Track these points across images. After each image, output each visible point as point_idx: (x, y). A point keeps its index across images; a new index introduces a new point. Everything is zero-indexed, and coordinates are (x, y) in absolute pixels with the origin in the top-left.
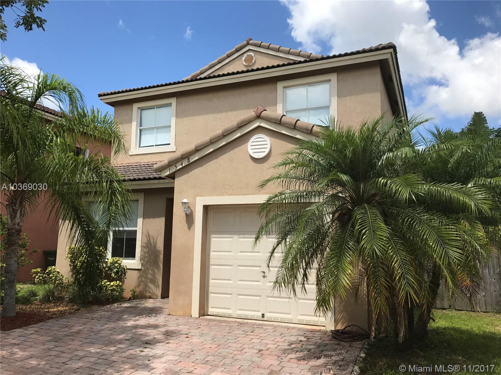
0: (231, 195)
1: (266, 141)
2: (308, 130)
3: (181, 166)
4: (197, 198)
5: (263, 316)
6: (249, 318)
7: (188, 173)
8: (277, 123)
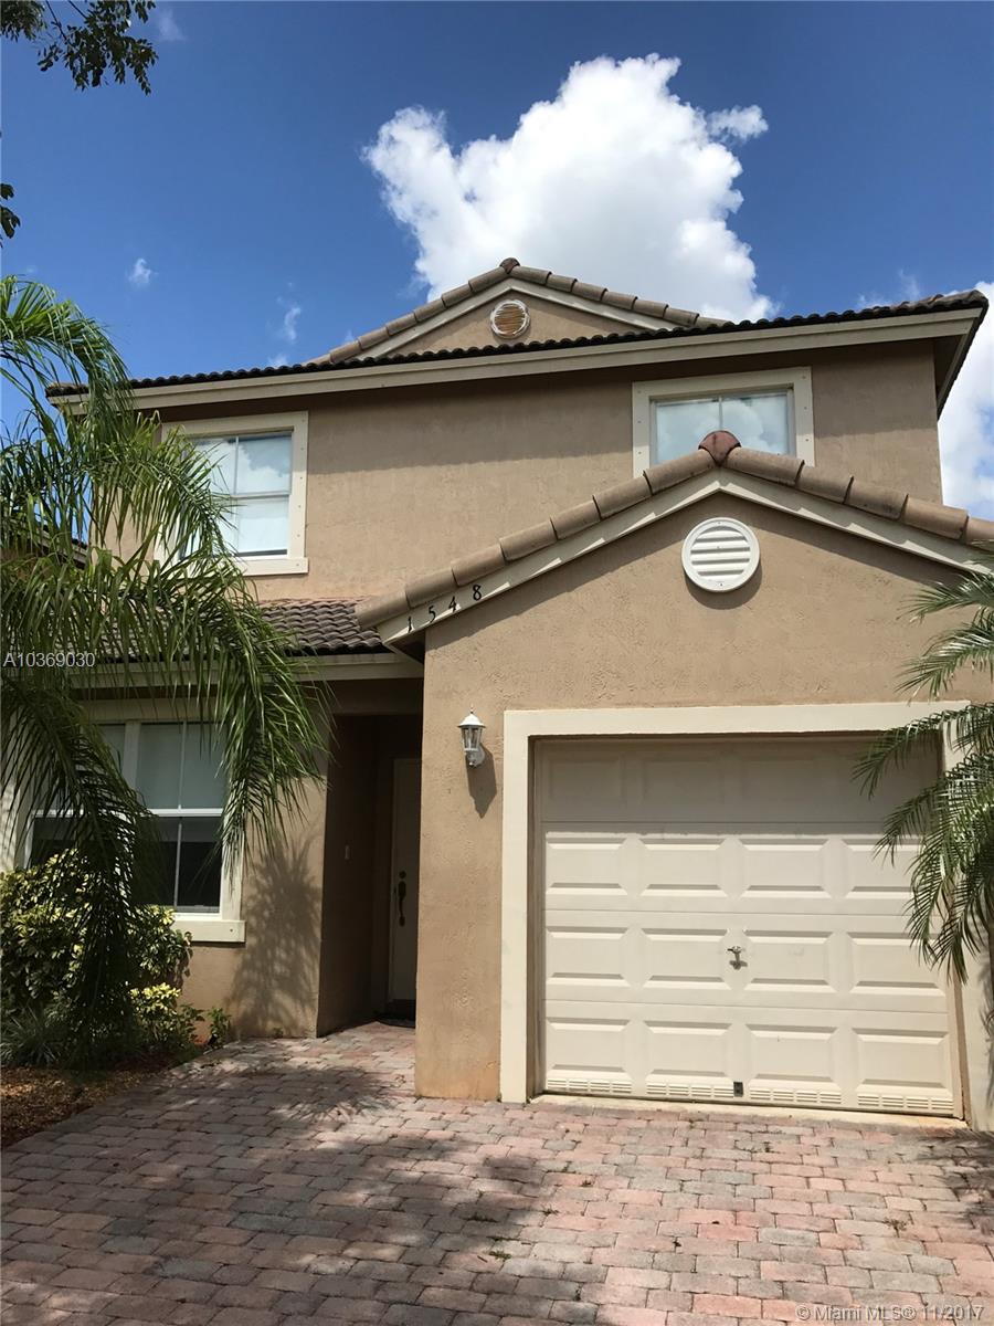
0: (628, 704)
1: (744, 538)
2: (890, 509)
3: (450, 611)
4: (508, 714)
5: (738, 1088)
6: (691, 1097)
7: (470, 634)
8: (786, 485)
